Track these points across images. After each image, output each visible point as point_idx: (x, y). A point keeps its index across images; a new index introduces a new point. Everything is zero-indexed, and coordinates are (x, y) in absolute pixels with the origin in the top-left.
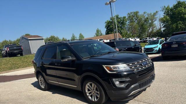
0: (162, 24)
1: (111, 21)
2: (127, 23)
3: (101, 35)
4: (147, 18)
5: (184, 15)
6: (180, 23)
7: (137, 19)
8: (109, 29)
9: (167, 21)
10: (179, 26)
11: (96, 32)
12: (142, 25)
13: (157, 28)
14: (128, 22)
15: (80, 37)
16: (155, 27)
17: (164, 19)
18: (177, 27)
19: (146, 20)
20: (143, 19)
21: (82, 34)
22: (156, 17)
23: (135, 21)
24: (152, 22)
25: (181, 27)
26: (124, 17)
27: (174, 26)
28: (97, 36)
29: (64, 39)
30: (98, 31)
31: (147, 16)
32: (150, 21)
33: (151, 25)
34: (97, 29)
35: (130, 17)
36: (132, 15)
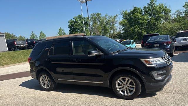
0: (122, 27)
1: (75, 20)
2: (90, 24)
3: (64, 34)
4: (109, 21)
5: (139, 19)
6: (136, 27)
7: (99, 21)
8: (73, 29)
9: (126, 25)
10: (136, 29)
11: (59, 31)
12: (104, 27)
13: (118, 30)
15: (41, 35)
16: (115, 29)
17: (124, 23)
18: (134, 30)
20: (105, 21)
22: (116, 20)
23: (97, 23)
24: (113, 25)
25: (137, 30)
26: (88, 18)
27: (131, 29)
28: (60, 35)
31: (108, 19)
32: (111, 24)
33: (112, 27)
34: (59, 28)
35: (93, 18)
36: (95, 17)
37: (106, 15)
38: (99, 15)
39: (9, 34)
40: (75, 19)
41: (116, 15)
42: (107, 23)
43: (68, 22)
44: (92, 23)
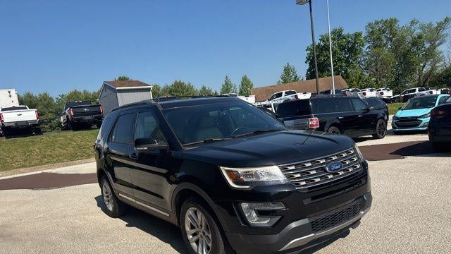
1: (322, 44)
2: (364, 49)
3: (296, 79)
4: (420, 37)
7: (391, 39)
11: (283, 72)
12: (405, 55)
13: (447, 62)
14: (366, 47)
15: (242, 84)
16: (439, 60)
19: (416, 42)
20: (409, 39)
21: (248, 77)
22: (445, 32)
23: (385, 45)
24: (434, 47)
26: (358, 35)
28: (285, 82)
29: (204, 88)
30: (287, 70)
31: (418, 31)
32: (427, 45)
33: (430, 54)
34: (285, 65)
35: (372, 33)
36: (379, 30)
37: (413, 23)
38: (391, 23)
39: (183, 83)
40: (324, 41)
41: (446, 20)
42: (414, 44)
43: (307, 50)
44: (369, 47)
